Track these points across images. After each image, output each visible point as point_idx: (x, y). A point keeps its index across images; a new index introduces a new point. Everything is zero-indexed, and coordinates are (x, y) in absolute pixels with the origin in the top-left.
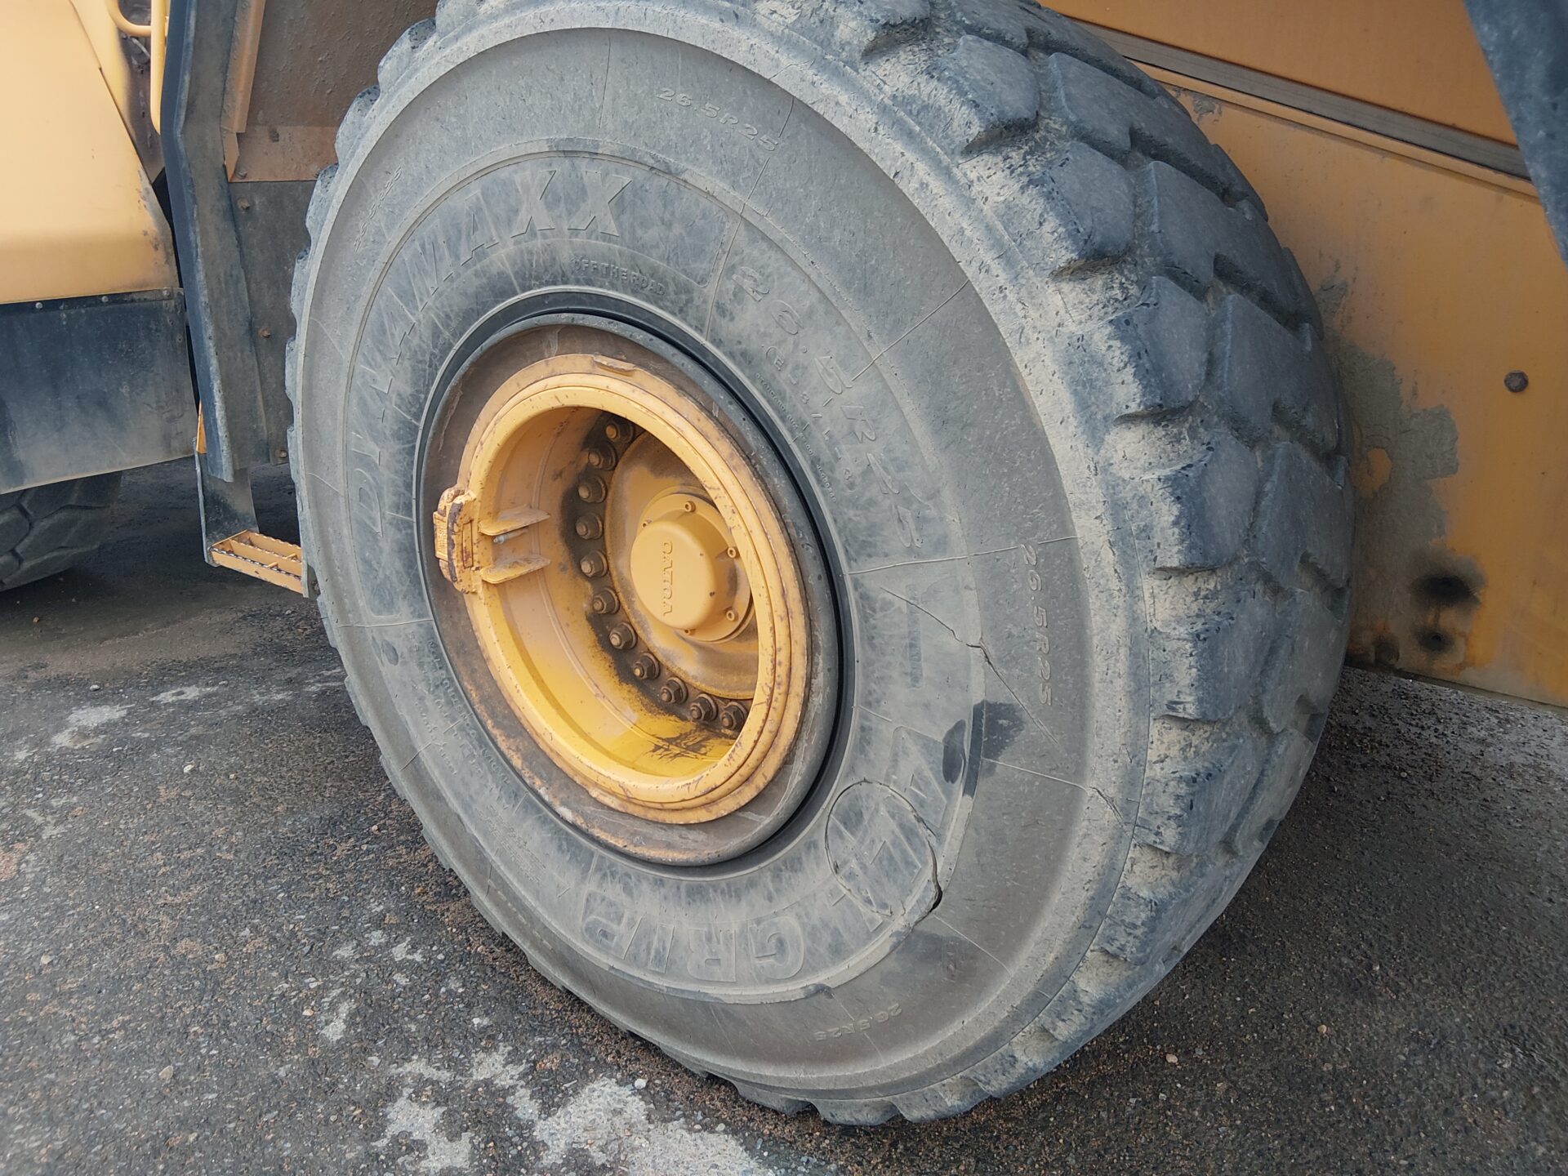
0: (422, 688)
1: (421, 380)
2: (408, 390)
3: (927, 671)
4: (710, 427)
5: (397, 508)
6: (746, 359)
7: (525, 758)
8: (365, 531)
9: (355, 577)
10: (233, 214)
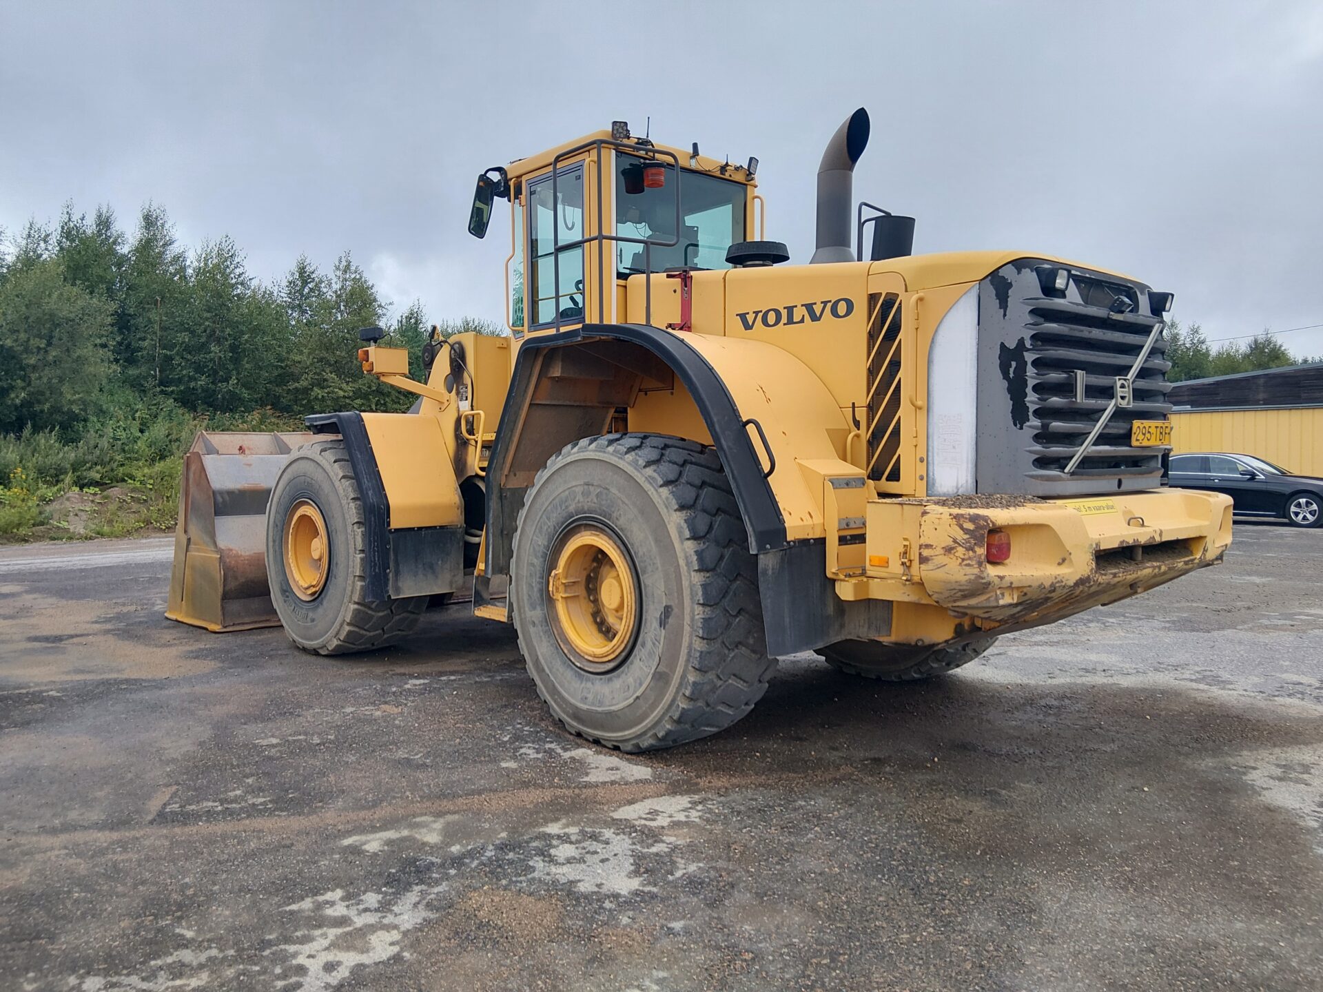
0: (541, 634)
1: (550, 541)
2: (546, 544)
3: (656, 601)
4: (615, 547)
5: (540, 578)
6: (621, 530)
7: (568, 651)
8: (530, 586)
9: (526, 601)
10: (501, 498)
